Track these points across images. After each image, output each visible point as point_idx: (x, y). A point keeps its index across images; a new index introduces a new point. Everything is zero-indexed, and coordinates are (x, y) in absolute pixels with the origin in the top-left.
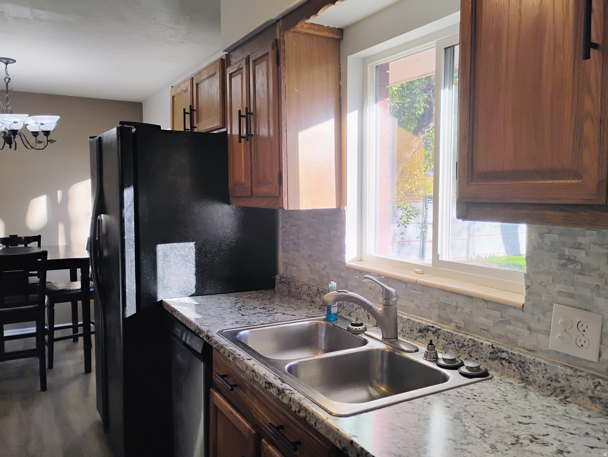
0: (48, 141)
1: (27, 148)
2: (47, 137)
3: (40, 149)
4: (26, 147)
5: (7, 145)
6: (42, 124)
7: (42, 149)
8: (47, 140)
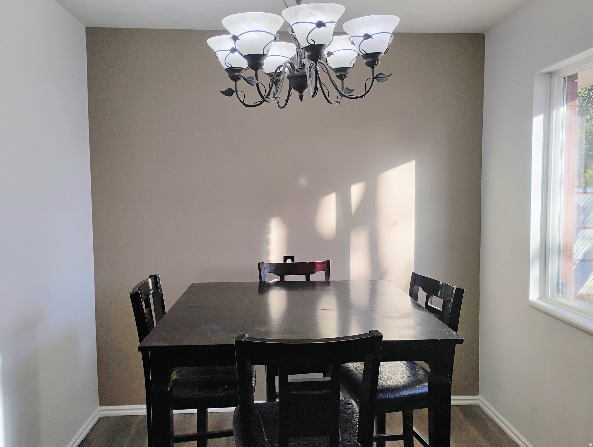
0: (374, 78)
1: (329, 102)
2: (373, 68)
3: (357, 97)
4: (327, 99)
5: (295, 94)
6: (367, 37)
7: (361, 97)
8: (371, 76)
